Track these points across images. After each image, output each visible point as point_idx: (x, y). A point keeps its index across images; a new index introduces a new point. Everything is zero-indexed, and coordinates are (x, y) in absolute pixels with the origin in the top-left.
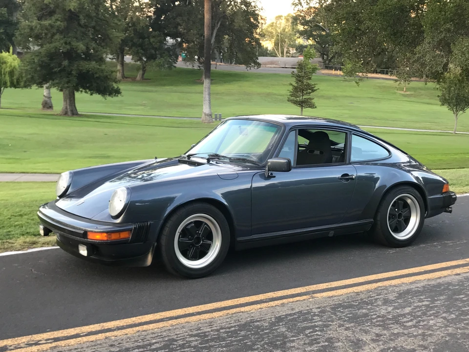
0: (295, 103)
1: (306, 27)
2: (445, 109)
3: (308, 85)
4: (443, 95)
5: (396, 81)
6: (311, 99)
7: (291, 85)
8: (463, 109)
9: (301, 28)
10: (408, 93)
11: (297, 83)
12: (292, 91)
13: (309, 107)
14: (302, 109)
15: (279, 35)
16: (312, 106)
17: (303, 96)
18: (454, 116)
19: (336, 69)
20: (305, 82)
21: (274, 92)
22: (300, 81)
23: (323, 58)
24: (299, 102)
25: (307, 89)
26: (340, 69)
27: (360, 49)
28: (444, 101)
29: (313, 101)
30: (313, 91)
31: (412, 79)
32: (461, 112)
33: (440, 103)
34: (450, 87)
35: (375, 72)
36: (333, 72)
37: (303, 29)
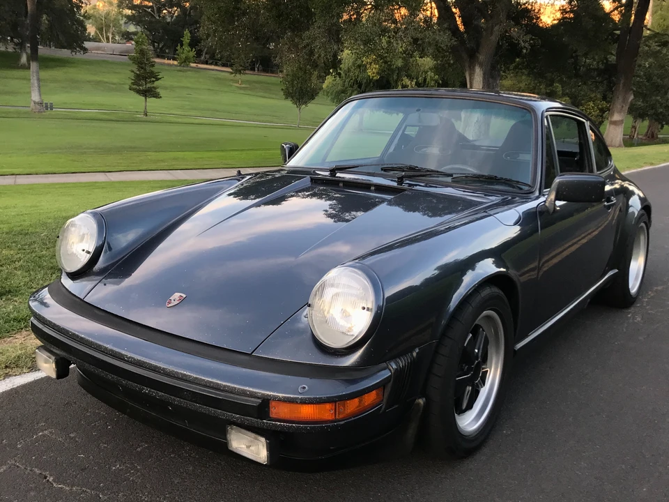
0: (139, 92)
1: (134, 12)
2: (289, 103)
3: (152, 73)
4: (287, 89)
5: (232, 73)
6: (155, 88)
7: (133, 71)
8: (306, 103)
9: (128, 12)
10: (243, 86)
11: (139, 70)
12: (133, 78)
13: (154, 97)
14: (146, 98)
15: (103, 19)
16: (157, 96)
17: (146, 84)
18: (297, 110)
19: (169, 59)
20: (148, 69)
21: (105, 80)
22: (142, 68)
23: (154, 46)
24: (143, 90)
25: (150, 78)
26: (174, 59)
27: (240, 31)
28: (288, 95)
29: (158, 90)
30: (158, 79)
31: (247, 72)
32: (304, 106)
33: (284, 97)
34: (293, 81)
35: (206, 63)
36: (166, 61)
37: (131, 14)
